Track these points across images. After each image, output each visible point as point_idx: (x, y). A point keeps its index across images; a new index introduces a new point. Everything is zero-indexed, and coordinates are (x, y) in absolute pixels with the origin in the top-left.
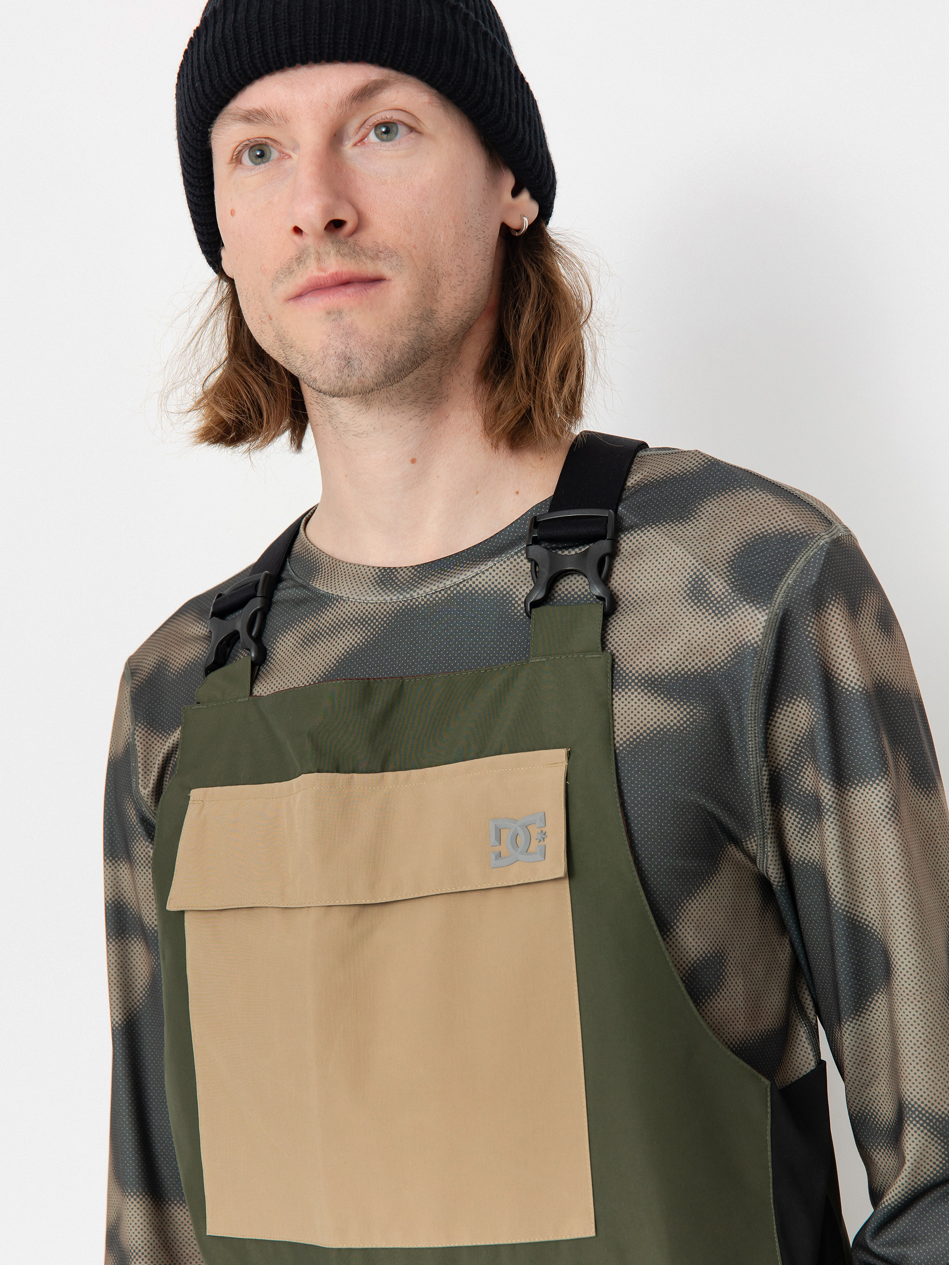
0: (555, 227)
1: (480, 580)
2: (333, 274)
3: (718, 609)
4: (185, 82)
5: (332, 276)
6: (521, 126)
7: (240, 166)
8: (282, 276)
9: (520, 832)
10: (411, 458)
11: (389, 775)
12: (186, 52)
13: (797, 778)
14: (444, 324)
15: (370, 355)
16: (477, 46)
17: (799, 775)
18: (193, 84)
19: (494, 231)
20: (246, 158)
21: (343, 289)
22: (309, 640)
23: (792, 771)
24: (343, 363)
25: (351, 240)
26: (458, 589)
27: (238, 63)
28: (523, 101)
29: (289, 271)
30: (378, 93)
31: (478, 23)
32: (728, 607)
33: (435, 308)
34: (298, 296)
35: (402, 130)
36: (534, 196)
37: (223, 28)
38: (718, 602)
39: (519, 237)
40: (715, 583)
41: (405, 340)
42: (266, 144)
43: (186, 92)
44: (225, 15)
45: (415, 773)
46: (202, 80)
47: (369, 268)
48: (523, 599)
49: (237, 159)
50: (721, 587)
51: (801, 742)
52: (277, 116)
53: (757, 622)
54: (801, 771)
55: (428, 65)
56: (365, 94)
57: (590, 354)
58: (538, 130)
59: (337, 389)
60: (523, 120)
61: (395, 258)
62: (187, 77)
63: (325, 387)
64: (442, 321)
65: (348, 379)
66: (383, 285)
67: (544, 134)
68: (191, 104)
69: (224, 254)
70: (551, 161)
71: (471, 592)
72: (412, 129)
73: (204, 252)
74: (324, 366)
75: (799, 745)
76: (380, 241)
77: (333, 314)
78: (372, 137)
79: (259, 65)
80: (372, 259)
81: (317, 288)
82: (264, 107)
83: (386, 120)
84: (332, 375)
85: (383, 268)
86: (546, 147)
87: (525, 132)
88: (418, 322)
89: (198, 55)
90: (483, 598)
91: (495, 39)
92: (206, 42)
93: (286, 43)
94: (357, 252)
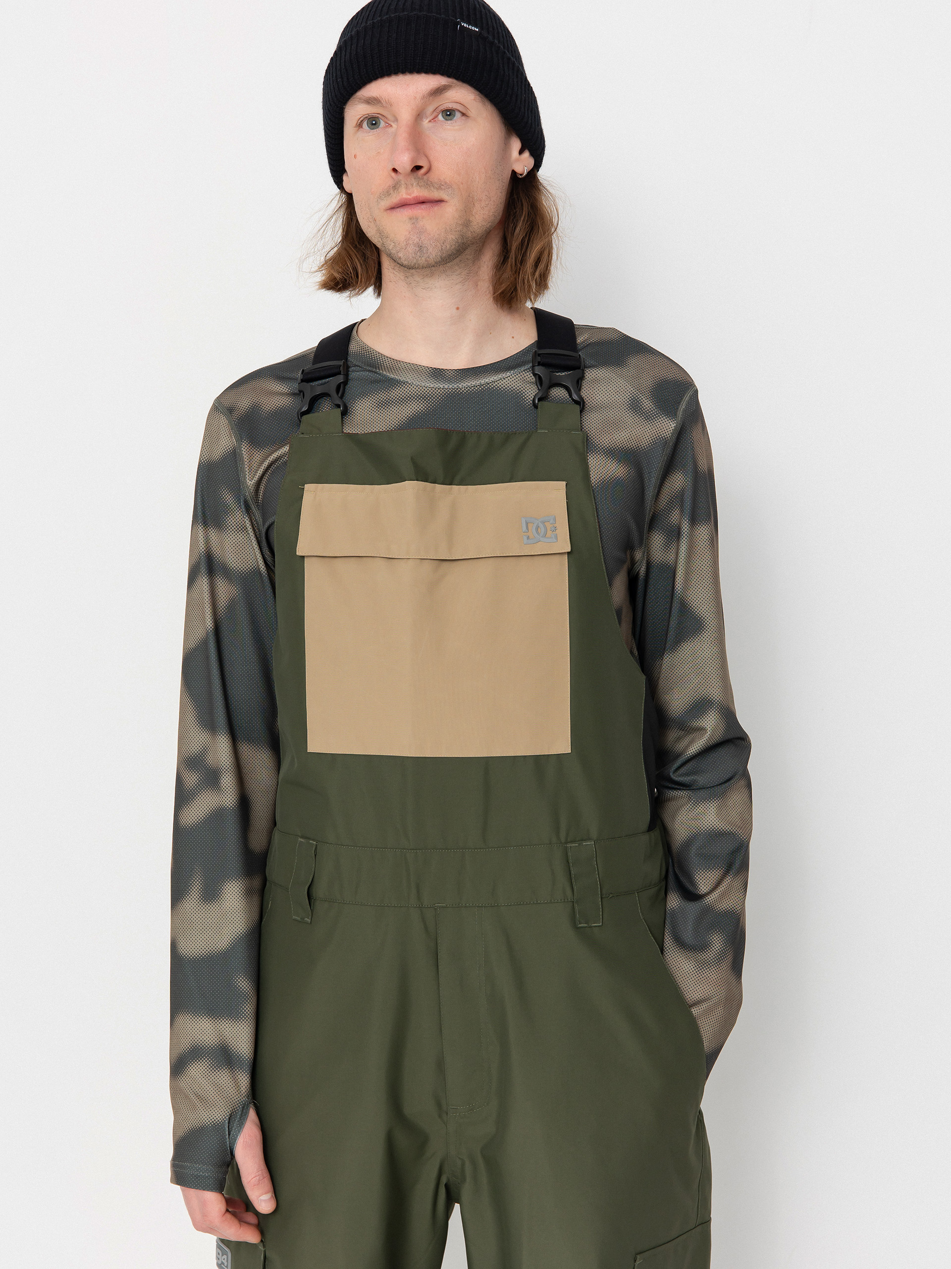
0: (543, 174)
1: (502, 382)
2: (414, 197)
3: (648, 417)
4: (331, 77)
5: (414, 198)
6: (526, 114)
7: (361, 129)
8: (383, 197)
9: (541, 525)
10: (456, 306)
11: (455, 487)
12: (332, 59)
13: (668, 516)
14: (476, 229)
15: (433, 245)
16: (503, 67)
17: (669, 514)
18: (337, 79)
19: (508, 175)
20: (365, 125)
21: (419, 205)
22: (383, 405)
23: (666, 512)
24: (417, 249)
25: (425, 177)
26: (488, 386)
27: (365, 70)
28: (528, 98)
29: (387, 193)
30: (445, 92)
31: (505, 52)
32: (653, 416)
33: (471, 219)
34: (392, 208)
35: (458, 115)
36: (532, 154)
37: (357, 49)
38: (647, 413)
39: (521, 178)
40: (645, 403)
41: (454, 237)
42: (378, 118)
43: (331, 83)
44: (358, 40)
45: (471, 488)
46: (342, 78)
47: (436, 194)
48: (532, 399)
49: (360, 125)
50: (649, 405)
51: (674, 496)
52: (386, 102)
53: (670, 427)
54: (671, 512)
55: (475, 78)
56: (438, 92)
57: (555, 249)
58: (536, 116)
59: (412, 264)
60: (528, 110)
61: (450, 189)
62: (332, 74)
63: (405, 263)
64: (475, 227)
65: (420, 259)
66: (443, 204)
67: (540, 117)
68: (335, 91)
69: (345, 178)
70: (543, 134)
71: (496, 389)
72: (463, 114)
73: (333, 176)
74: (406, 250)
75: (672, 498)
76: (442, 179)
77: (414, 220)
78: (440, 117)
79: (377, 73)
80: (437, 189)
81: (403, 205)
82: (378, 96)
83: (449, 108)
84: (410, 256)
85: (442, 195)
86: (541, 125)
87: (528, 117)
88: (461, 227)
89: (340, 62)
90: (505, 393)
91: (514, 62)
92: (345, 55)
93: (394, 61)
94: (429, 185)
